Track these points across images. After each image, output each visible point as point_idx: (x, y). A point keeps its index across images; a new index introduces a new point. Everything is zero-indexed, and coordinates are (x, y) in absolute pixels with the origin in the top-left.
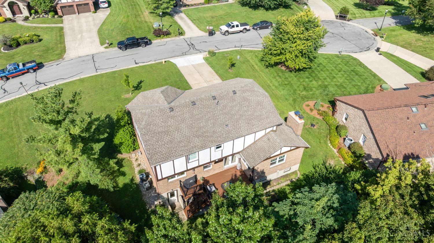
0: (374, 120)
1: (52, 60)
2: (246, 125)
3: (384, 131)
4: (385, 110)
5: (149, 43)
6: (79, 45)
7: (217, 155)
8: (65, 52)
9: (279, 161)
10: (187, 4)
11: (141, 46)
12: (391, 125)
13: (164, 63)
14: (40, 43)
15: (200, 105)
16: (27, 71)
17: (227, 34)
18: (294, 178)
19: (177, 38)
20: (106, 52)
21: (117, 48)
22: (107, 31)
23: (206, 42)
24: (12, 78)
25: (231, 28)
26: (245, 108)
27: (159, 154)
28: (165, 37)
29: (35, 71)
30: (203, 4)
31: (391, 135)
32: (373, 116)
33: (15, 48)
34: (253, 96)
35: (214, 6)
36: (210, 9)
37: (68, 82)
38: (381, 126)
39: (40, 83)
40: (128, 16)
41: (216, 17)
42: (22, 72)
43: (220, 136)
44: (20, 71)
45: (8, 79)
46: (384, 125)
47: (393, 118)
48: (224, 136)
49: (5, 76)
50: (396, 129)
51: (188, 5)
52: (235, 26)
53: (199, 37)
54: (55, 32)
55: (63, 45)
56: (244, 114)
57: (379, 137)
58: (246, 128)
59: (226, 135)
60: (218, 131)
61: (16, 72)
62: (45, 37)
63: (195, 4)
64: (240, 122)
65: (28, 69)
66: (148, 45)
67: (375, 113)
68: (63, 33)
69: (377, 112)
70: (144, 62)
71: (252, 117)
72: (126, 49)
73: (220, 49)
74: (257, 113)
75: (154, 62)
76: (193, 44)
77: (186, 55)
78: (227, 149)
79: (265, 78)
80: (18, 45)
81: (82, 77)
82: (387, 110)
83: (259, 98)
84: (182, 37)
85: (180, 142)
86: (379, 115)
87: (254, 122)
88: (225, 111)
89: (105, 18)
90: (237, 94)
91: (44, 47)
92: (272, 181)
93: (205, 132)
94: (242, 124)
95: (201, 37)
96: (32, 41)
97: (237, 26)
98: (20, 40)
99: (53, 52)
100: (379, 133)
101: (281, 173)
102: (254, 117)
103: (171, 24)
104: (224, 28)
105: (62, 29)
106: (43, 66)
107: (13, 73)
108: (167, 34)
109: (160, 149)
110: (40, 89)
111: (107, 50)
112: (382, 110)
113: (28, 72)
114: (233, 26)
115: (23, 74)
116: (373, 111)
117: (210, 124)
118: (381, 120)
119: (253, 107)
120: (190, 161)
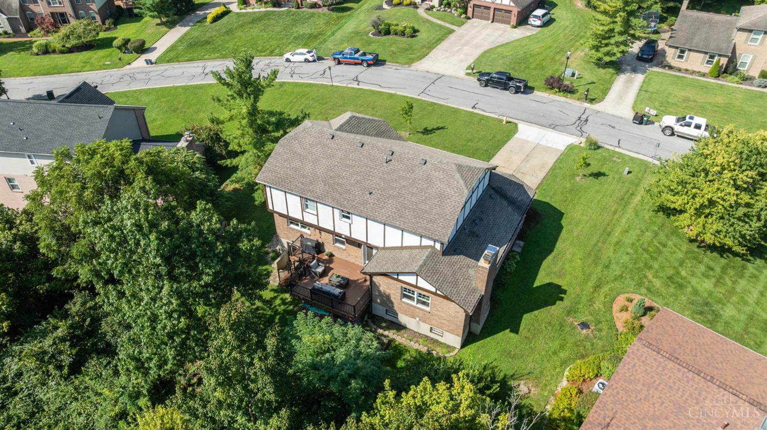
0: (637, 368)
1: (397, 63)
2: (394, 210)
3: (633, 398)
4: (686, 370)
5: (522, 90)
6: (443, 58)
7: (342, 228)
8: (421, 59)
9: (419, 301)
10: (672, 64)
11: (508, 90)
12: (663, 403)
13: (504, 123)
14: (410, 39)
15: (365, 151)
16: (360, 62)
17: (668, 132)
18: (438, 352)
19: (578, 103)
20: (462, 79)
21: (475, 80)
22: (496, 55)
23: (614, 127)
24: (345, 64)
25: (681, 125)
26: (415, 189)
27: (273, 174)
28: (562, 93)
29: (369, 65)
30: (704, 75)
31: (641, 417)
32: (643, 359)
33: (382, 36)
34: (443, 182)
35: (721, 85)
36: (704, 87)
37: (377, 91)
38: (639, 387)
39: (357, 81)
40: (550, 47)
41: (695, 101)
42: (356, 61)
43: (349, 200)
44: (354, 59)
45: (339, 63)
46: (648, 390)
47: (686, 396)
48: (354, 203)
49: (338, 59)
50: (667, 418)
51: (671, 68)
52: (693, 126)
53: (615, 116)
54: (438, 33)
55: (427, 51)
56: (406, 196)
57: (612, 398)
58: (390, 213)
59: (358, 203)
60: (353, 193)
61: (350, 58)
62: (422, 36)
63: (687, 70)
64: (390, 202)
65: (363, 61)
66: (522, 93)
67: (655, 360)
68: (446, 37)
69: (662, 360)
70: (484, 111)
71: (411, 206)
72: (486, 86)
73: (619, 147)
74: (424, 206)
75: (497, 117)
76: (587, 120)
77: (553, 128)
78: (358, 228)
79: (624, 221)
80: (388, 33)
81: (398, 93)
82: (690, 375)
83: (448, 190)
84: (587, 105)
85: (304, 176)
86: (661, 368)
87: (408, 213)
88: (386, 176)
89: (517, 38)
90: (425, 167)
91: (409, 45)
92: (408, 331)
93: (338, 184)
94: (389, 206)
95: (618, 117)
96: (403, 34)
97: (698, 127)
98: (392, 28)
99: (410, 54)
100: (618, 393)
101: (424, 329)
102: (414, 207)
103: (595, 81)
104: (669, 120)
105: (451, 32)
106: (383, 65)
107: (346, 58)
108: (569, 91)
109: (279, 170)
110: (349, 86)
111: (467, 77)
112: (677, 366)
113: (361, 64)
114: (689, 125)
115: (356, 64)
116: (655, 353)
117: (353, 180)
118: (653, 377)
119: (427, 195)
120: (307, 210)
